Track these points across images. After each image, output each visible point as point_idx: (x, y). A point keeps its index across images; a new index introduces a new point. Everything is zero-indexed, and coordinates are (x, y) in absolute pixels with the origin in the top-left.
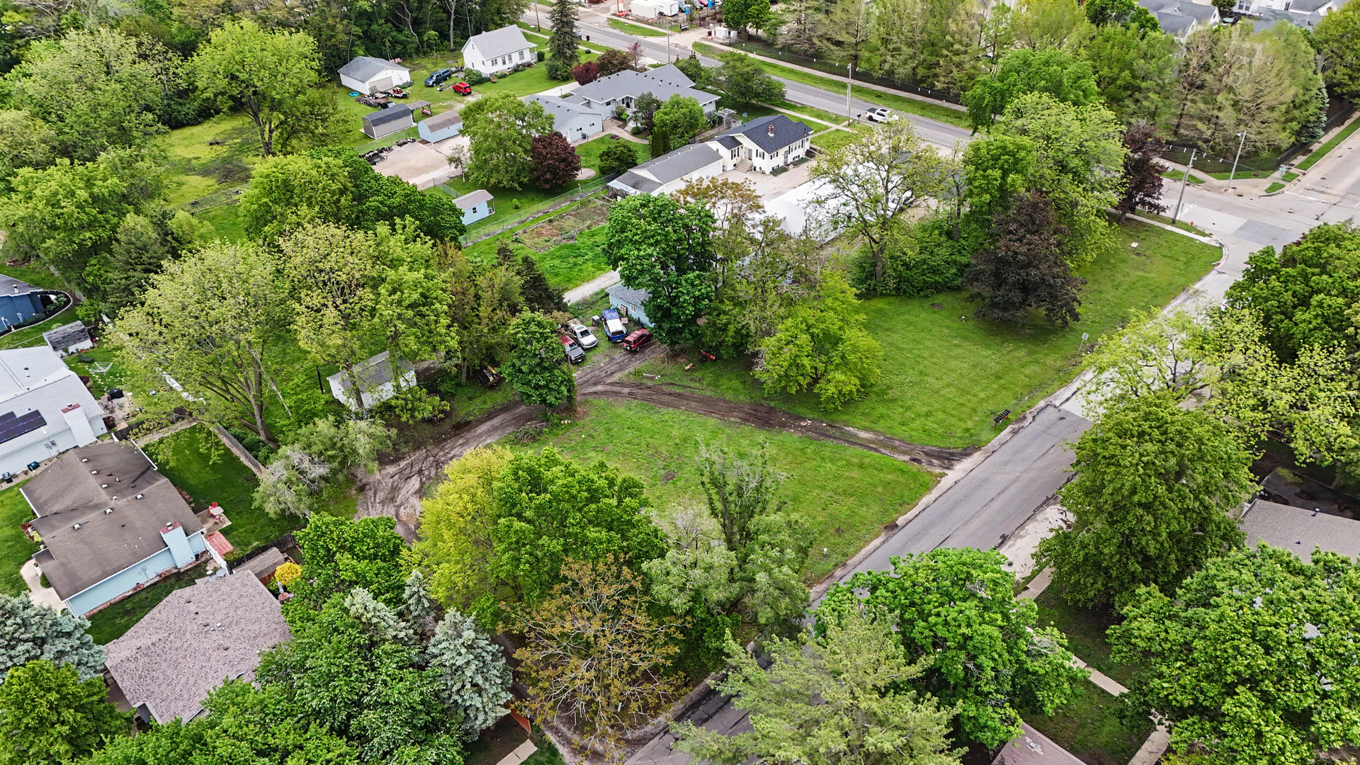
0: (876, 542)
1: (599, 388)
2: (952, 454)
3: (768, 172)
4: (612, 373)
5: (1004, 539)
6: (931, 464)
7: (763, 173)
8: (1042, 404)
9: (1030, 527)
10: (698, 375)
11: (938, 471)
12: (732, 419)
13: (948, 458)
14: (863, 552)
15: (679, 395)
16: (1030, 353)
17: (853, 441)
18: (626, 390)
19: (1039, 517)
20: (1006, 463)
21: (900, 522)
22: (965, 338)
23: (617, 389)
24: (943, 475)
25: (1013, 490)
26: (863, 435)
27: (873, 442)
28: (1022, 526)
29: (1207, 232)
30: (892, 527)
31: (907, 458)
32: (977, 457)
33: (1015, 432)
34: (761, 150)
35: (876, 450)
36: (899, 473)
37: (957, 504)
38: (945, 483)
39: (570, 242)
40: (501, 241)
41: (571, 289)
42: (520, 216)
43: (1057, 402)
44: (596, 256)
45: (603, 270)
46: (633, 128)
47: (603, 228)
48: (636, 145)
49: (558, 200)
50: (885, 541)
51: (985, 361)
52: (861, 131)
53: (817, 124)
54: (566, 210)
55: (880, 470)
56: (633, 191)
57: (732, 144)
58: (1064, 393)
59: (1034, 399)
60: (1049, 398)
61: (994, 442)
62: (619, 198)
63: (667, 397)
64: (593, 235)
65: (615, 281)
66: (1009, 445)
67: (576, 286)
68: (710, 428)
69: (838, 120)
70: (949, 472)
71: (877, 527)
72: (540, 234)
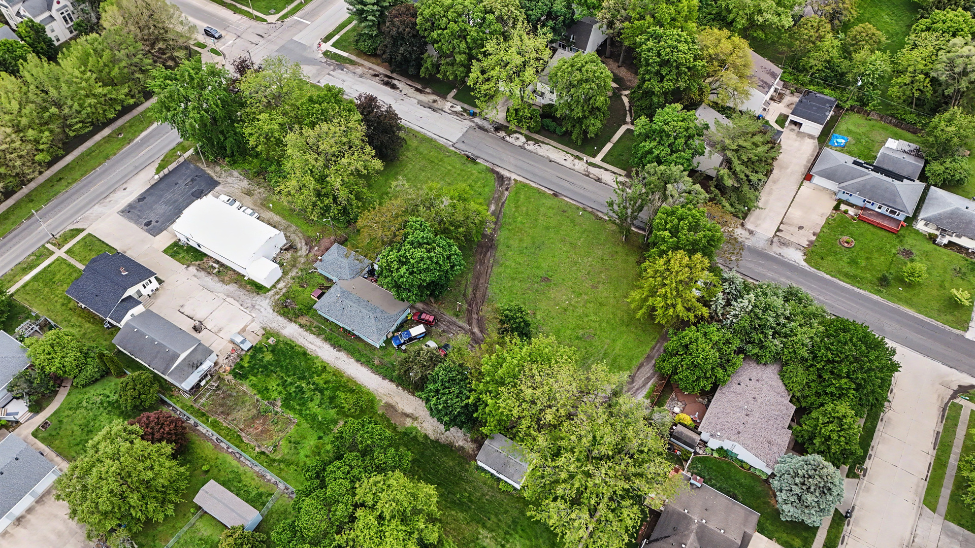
0: (566, 199)
1: (476, 330)
2: (499, 178)
3: (158, 287)
4: (460, 327)
5: (551, 161)
6: (508, 184)
7: (157, 289)
8: (452, 149)
9: (541, 154)
11: (513, 182)
12: (491, 262)
13: (501, 179)
14: (574, 203)
15: (474, 290)
17: (498, 213)
18: (475, 316)
20: (501, 160)
23: (474, 322)
24: (514, 179)
26: (493, 207)
27: (498, 205)
28: (542, 157)
30: (555, 195)
31: (506, 193)
32: (498, 169)
33: (478, 157)
35: (504, 202)
36: (518, 195)
37: (535, 175)
38: (520, 179)
39: (279, 403)
40: (275, 460)
41: (355, 382)
42: (225, 461)
43: (451, 143)
44: (302, 378)
45: (325, 367)
46: (30, 411)
47: (253, 386)
48: (67, 402)
49: (194, 437)
50: (565, 196)
51: (417, 167)
52: (73, 237)
53: (49, 266)
54: (215, 425)
55: (518, 201)
56: (206, 366)
57: (132, 302)
58: (442, 141)
59: (447, 150)
60: (447, 146)
61: (486, 164)
62: (203, 383)
63: (478, 295)
64: (267, 389)
65: (342, 355)
66: (487, 159)
67: (350, 379)
68: (501, 270)
69: (43, 254)
70: (512, 178)
71: (556, 199)
72: (264, 432)
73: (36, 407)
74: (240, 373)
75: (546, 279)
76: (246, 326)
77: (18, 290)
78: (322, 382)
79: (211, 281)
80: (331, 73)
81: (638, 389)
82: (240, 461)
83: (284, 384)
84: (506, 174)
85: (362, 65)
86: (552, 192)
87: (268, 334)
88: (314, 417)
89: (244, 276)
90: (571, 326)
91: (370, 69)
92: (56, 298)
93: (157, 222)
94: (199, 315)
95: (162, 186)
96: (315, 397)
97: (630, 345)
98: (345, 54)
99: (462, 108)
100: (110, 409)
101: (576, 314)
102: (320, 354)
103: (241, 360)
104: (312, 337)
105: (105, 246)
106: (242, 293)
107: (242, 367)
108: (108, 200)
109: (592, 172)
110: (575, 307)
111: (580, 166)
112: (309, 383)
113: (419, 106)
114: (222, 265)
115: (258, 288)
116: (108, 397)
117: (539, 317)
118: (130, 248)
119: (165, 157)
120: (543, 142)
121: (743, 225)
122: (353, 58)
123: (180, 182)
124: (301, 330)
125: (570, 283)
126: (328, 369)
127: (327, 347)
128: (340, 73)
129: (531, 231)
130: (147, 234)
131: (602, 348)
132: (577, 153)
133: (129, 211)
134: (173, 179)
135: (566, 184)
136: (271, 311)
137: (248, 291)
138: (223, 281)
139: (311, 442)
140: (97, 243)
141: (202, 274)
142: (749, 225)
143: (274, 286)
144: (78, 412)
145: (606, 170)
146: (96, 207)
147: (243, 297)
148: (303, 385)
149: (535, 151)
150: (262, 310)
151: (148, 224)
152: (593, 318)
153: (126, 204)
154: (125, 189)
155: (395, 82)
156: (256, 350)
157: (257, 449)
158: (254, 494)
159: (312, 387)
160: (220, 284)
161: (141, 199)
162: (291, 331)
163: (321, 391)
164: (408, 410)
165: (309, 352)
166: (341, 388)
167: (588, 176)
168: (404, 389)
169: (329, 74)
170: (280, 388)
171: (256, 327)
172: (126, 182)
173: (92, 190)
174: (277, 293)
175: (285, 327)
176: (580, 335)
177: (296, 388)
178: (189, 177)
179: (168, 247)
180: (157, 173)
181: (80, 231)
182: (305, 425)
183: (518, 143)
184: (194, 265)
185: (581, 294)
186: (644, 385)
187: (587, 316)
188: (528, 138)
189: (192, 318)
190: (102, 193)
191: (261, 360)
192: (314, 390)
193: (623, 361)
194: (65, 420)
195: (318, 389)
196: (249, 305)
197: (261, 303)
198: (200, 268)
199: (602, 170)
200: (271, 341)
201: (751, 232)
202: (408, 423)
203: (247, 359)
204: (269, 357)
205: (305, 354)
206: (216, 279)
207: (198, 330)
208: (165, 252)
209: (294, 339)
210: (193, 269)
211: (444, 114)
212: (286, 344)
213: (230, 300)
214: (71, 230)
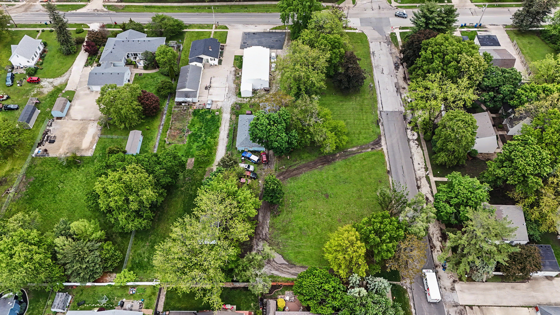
0: (390, 178)
2: (377, 141)
3: (217, 64)
5: (411, 158)
6: (377, 147)
7: (216, 65)
8: (379, 112)
9: (413, 151)
10: (294, 158)
11: (380, 149)
12: (319, 167)
13: (378, 142)
14: (391, 183)
15: (297, 169)
16: (360, 97)
17: (353, 153)
20: (391, 136)
22: (341, 101)
24: (382, 149)
25: (400, 143)
26: (354, 149)
27: (358, 150)
28: (411, 152)
29: (355, 28)
30: (389, 172)
31: (370, 150)
32: (383, 138)
33: (382, 125)
34: (212, 58)
35: (362, 152)
36: (373, 155)
37: (394, 155)
38: (385, 151)
39: (190, 133)
40: (164, 147)
41: (216, 152)
42: (155, 132)
43: (381, 109)
44: (206, 133)
45: (216, 138)
46: (143, 67)
47: (193, 120)
48: (153, 74)
49: (159, 117)
50: (392, 177)
51: (354, 106)
52: (223, 28)
53: (205, 32)
54: (168, 120)
55: (369, 157)
56: (189, 100)
57: (200, 60)
58: (380, 106)
59: (375, 112)
60: (379, 109)
61: (382, 131)
62: (183, 104)
63: (294, 172)
64: (194, 125)
65: (226, 140)
66: (385, 130)
67: (216, 149)
68: (317, 173)
69: (209, 26)
70: (382, 147)
71: (386, 174)
72: (174, 136)
73: (146, 68)
74: (196, 113)
75: (327, 196)
76: (218, 101)
77: (190, 32)
78: (208, 141)
79: (232, 77)
80: (382, 43)
81: (288, 272)
82: (157, 136)
83: (200, 129)
84: (383, 142)
86: (388, 169)
87: (220, 110)
88: (190, 148)
90: (305, 222)
93: (248, 45)
94: (212, 85)
95: (266, 34)
96: (200, 143)
97: (314, 256)
98: (399, 40)
101: (315, 220)
102: (221, 132)
103: (202, 109)
104: (228, 125)
105: (225, 39)
106: (233, 90)
107: (199, 112)
109: (422, 181)
110: (319, 218)
111: (421, 173)
112: (205, 137)
113: (394, 84)
114: (241, 76)
115: (239, 93)
117: (300, 204)
118: (229, 46)
119: (282, 26)
120: (422, 147)
121: (454, 281)
122: (400, 44)
123: (273, 38)
124: (229, 119)
125: (333, 208)
126: (216, 139)
127: (227, 132)
128: (385, 46)
129: (353, 173)
130: (240, 46)
131: (303, 243)
132: (429, 167)
133: (246, 34)
134: (272, 35)
135: (400, 172)
136: (231, 104)
137: (235, 92)
138: (234, 81)
140: (225, 37)
141: (233, 73)
142: (457, 286)
143: (244, 98)
144: (151, 79)
145: (430, 187)
146: (241, 25)
147: (231, 92)
148: (203, 136)
149: (411, 147)
150: (229, 101)
151: (245, 43)
152: (318, 230)
153: (249, 31)
154: (256, 26)
155: (401, 67)
156: (209, 111)
157: (166, 138)
158: (146, 149)
159: (204, 139)
160: (232, 81)
161: (255, 33)
162: (226, 117)
165: (220, 128)
166: (210, 149)
167: (417, 180)
169: (380, 43)
170: (197, 129)
171: (220, 105)
172: (259, 24)
174: (241, 101)
175: (226, 113)
176: (303, 228)
177: (201, 134)
178: (278, 38)
179: (238, 56)
180: (271, 29)
181: (227, 28)
182: (185, 148)
183: (410, 137)
184: (236, 68)
185: (330, 217)
186: (292, 274)
187: (318, 226)
188: (418, 139)
189: (210, 83)
190: (249, 22)
191: (206, 115)
193: (301, 257)
194: (146, 78)
195: (204, 142)
196: (229, 96)
197: (232, 99)
198: (235, 71)
199: (428, 185)
200: (217, 113)
201: (453, 289)
203: (203, 111)
204: (209, 117)
205: (218, 127)
206: (234, 79)
207: (206, 88)
208: (235, 56)
209: (222, 120)
210: (234, 69)
211: (399, 96)
212: (219, 118)
213: (227, 89)
214: (225, 26)
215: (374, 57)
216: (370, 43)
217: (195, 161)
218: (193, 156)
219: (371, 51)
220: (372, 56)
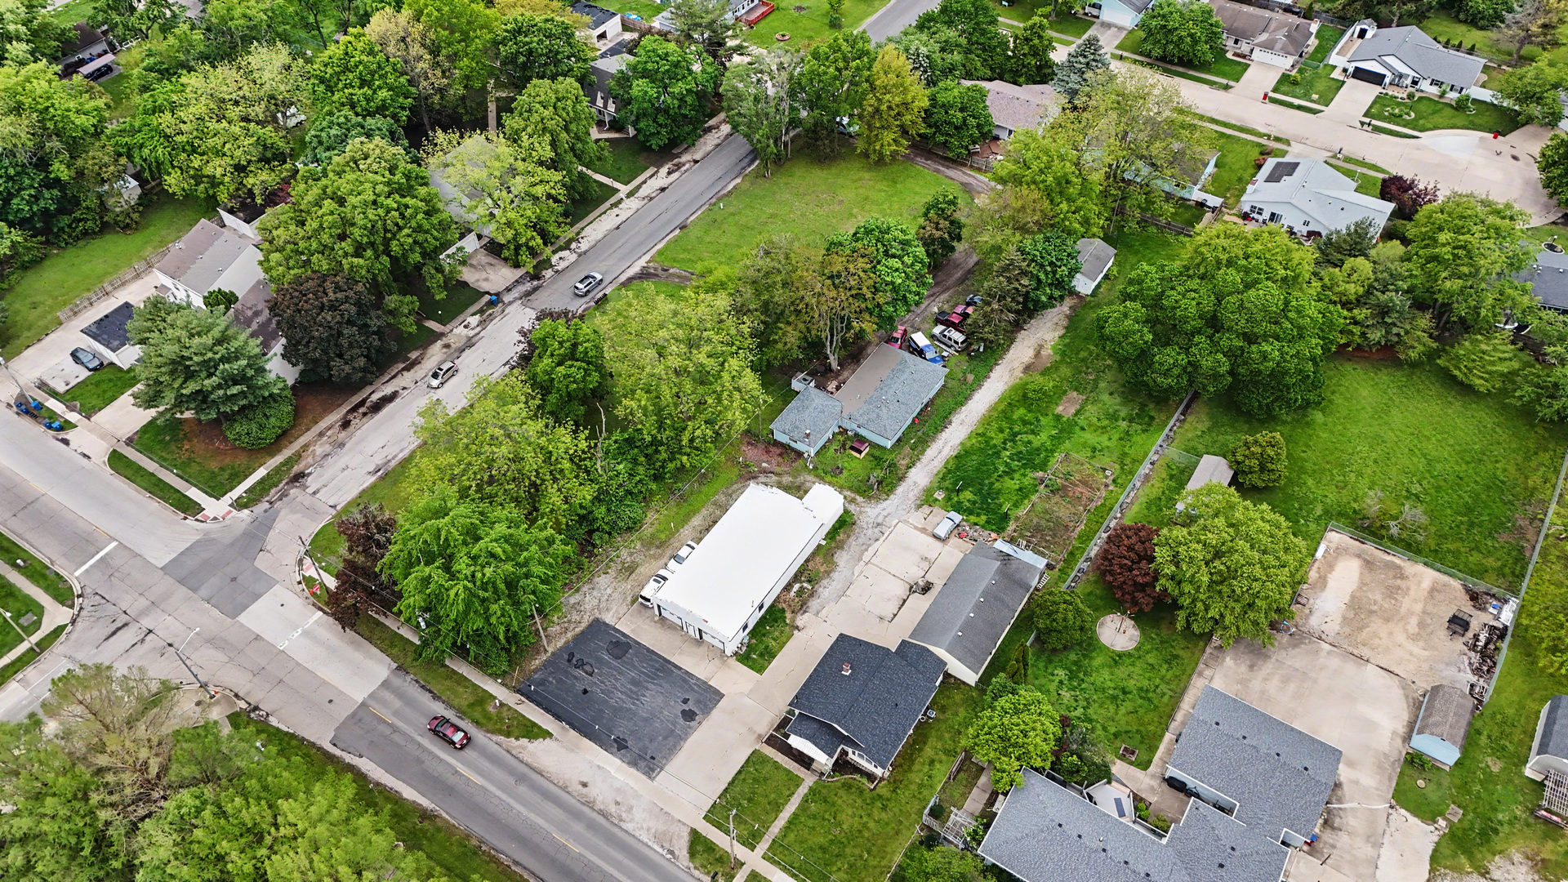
0: (692, 218)
2: (640, 278)
5: (618, 228)
6: (655, 269)
9: (600, 236)
11: (651, 264)
13: (644, 275)
14: (700, 212)
19: (592, 243)
21: (678, 231)
24: (646, 263)
27: (694, 279)
28: (606, 235)
30: (683, 227)
31: (671, 271)
32: (623, 278)
36: (678, 260)
37: (641, 244)
38: (647, 257)
39: (1040, 474)
40: (1122, 469)
41: (996, 404)
42: (1135, 518)
44: (997, 454)
47: (1016, 505)
50: (687, 219)
52: (710, 847)
54: (1085, 538)
55: (690, 260)
64: (1020, 489)
65: (956, 419)
67: (993, 409)
70: (644, 264)
71: (691, 227)
72: (1085, 483)
74: (999, 523)
76: (916, 528)
78: (1001, 435)
79: (827, 590)
80: (310, 490)
82: (1132, 503)
83: (1009, 473)
84: (635, 269)
85: (306, 447)
87: (928, 502)
88: (1057, 440)
89: (819, 546)
91: (321, 434)
92: (871, 824)
93: (685, 701)
94: (901, 590)
96: (1025, 440)
98: (261, 473)
99: (474, 314)
100: (1081, 675)
103: (976, 524)
104: (930, 452)
105: (742, 776)
106: (853, 544)
107: (988, 522)
108: (613, 809)
109: (646, 194)
111: (632, 204)
114: (796, 578)
115: (844, 525)
116: (1061, 682)
118: (750, 729)
119: (500, 732)
120: (577, 234)
122: (278, 459)
123: (580, 687)
124: (918, 464)
127: (945, 435)
128: (321, 476)
130: (715, 713)
132: (607, 204)
133: (648, 762)
135: (665, 217)
136: (888, 502)
137: (849, 537)
138: (828, 573)
139: (1091, 437)
140: (734, 793)
141: (814, 604)
144: (1095, 717)
145: (645, 182)
146: (629, 826)
151: (689, 716)
153: (633, 771)
154: (585, 785)
155: (375, 397)
156: (957, 511)
157: (1111, 488)
159: (1010, 443)
160: (835, 575)
161: (619, 746)
162: (922, 475)
163: (1015, 435)
164: (1031, 353)
165: (955, 454)
166: (1008, 415)
167: (651, 199)
168: (1001, 358)
169: (315, 493)
170: (1017, 476)
171: (917, 518)
172: (565, 789)
173: (576, 848)
174: (854, 500)
175: (915, 483)
177: (1012, 461)
178: (566, 673)
179: (750, 667)
180: (547, 734)
181: (696, 838)
182: (1067, 445)
183: (572, 258)
184: (793, 620)
188: (564, 248)
189: (905, 601)
190: (592, 826)
191: (974, 503)
192: (1014, 441)
194: (1113, 730)
195: (1012, 439)
196: (876, 530)
197: (873, 516)
198: (803, 607)
199: (644, 186)
200: (940, 495)
202: (1047, 351)
203: (974, 518)
204: (967, 495)
205: (958, 457)
206: (825, 582)
207: (926, 588)
208: (760, 670)
209: (935, 472)
210: (801, 620)
211: (482, 334)
212: (943, 479)
213: (866, 556)
214: (692, 853)
215: (396, 456)
216: (339, 508)
217: (1057, 404)
218: (1058, 417)
219: (372, 479)
220: (393, 463)
